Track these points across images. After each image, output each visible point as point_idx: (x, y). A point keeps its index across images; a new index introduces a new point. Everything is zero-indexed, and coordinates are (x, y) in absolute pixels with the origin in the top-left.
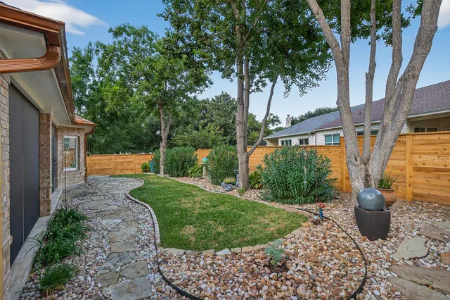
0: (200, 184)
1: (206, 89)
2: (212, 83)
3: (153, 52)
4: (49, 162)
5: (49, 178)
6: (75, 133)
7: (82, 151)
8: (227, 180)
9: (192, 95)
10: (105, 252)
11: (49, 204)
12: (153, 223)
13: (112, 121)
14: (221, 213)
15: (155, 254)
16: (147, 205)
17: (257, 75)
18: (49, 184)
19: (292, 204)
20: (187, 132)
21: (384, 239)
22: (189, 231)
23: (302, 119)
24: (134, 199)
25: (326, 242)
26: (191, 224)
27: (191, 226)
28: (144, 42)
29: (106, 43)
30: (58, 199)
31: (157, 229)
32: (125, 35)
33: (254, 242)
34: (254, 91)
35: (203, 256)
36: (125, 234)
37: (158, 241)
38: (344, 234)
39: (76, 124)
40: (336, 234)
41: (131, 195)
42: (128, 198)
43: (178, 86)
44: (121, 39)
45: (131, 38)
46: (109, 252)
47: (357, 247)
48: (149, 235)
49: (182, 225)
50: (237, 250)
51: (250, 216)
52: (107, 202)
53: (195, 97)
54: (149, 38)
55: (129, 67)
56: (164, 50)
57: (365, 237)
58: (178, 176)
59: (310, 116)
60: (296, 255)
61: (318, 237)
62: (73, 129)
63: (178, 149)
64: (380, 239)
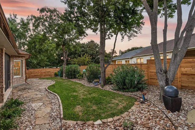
0: (82, 82)
1: (85, 37)
2: (87, 35)
3: (59, 20)
4: (3, 74)
5: (2, 82)
6: (20, 59)
7: (24, 67)
8: (95, 80)
9: (78, 41)
10: (32, 125)
11: (3, 97)
12: (59, 105)
13: (40, 53)
14: (94, 98)
15: (60, 125)
16: (56, 94)
17: (108, 32)
18: (3, 86)
19: (127, 92)
20: (75, 57)
21: (179, 111)
22: (78, 109)
23: (126, 52)
24: (50, 91)
25: (150, 114)
26: (79, 105)
27: (79, 106)
28: (55, 16)
29: (36, 16)
30: (10, 92)
31: (62, 108)
32: (45, 12)
33: (113, 115)
34: (107, 39)
35: (87, 125)
36: (44, 112)
37: (62, 116)
38: (158, 109)
39: (20, 54)
40: (154, 109)
41: (48, 89)
42: (47, 90)
43: (71, 36)
44: (44, 14)
45: (49, 14)
46: (34, 124)
47: (167, 117)
48: (57, 112)
49: (75, 106)
50: (105, 120)
51: (108, 99)
52: (36, 93)
53: (79, 42)
54: (57, 14)
55: (48, 27)
56: (64, 19)
57: (169, 111)
58: (72, 78)
59: (129, 50)
60: (137, 123)
61: (145, 111)
62: (19, 57)
63: (71, 65)
64: (177, 112)
